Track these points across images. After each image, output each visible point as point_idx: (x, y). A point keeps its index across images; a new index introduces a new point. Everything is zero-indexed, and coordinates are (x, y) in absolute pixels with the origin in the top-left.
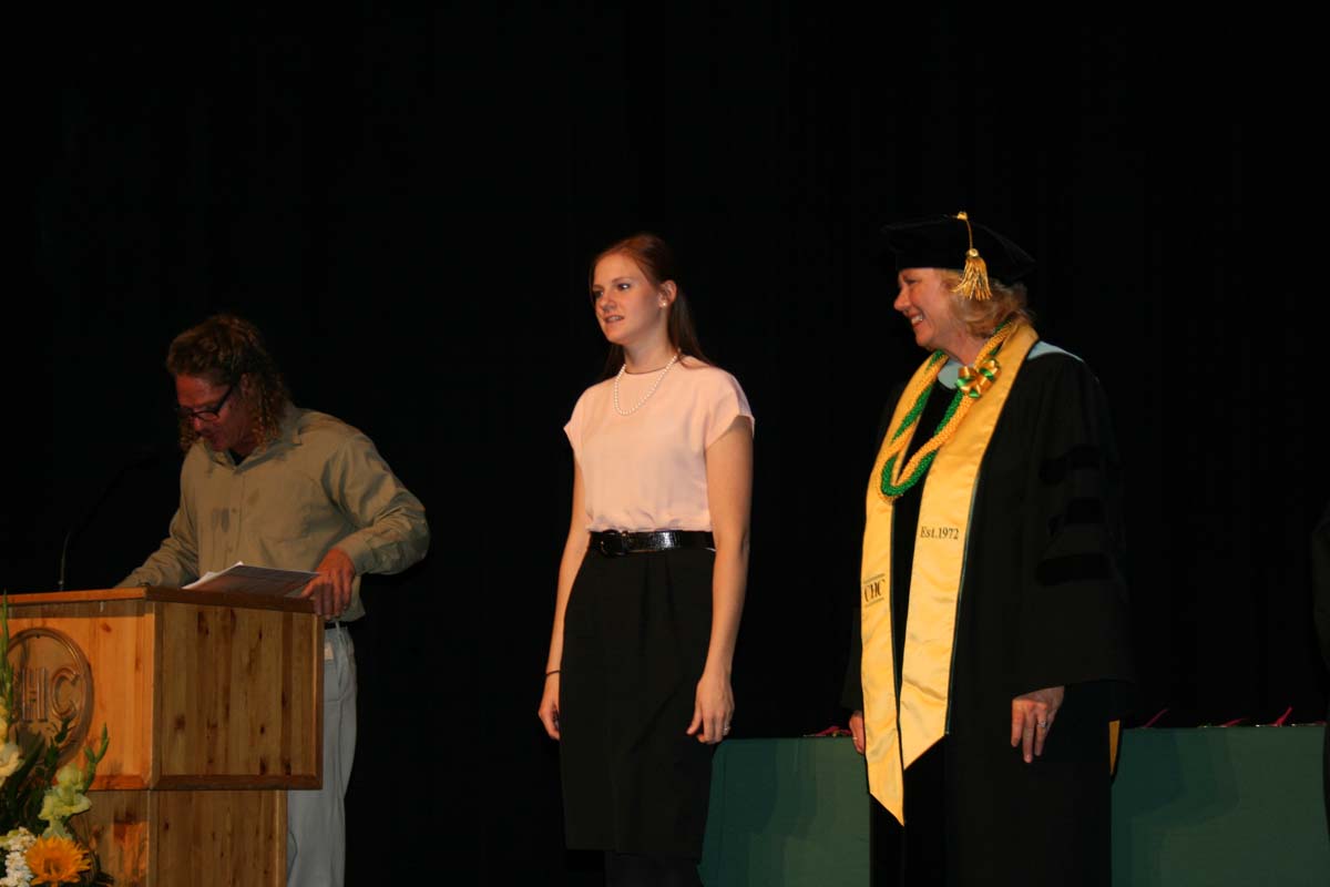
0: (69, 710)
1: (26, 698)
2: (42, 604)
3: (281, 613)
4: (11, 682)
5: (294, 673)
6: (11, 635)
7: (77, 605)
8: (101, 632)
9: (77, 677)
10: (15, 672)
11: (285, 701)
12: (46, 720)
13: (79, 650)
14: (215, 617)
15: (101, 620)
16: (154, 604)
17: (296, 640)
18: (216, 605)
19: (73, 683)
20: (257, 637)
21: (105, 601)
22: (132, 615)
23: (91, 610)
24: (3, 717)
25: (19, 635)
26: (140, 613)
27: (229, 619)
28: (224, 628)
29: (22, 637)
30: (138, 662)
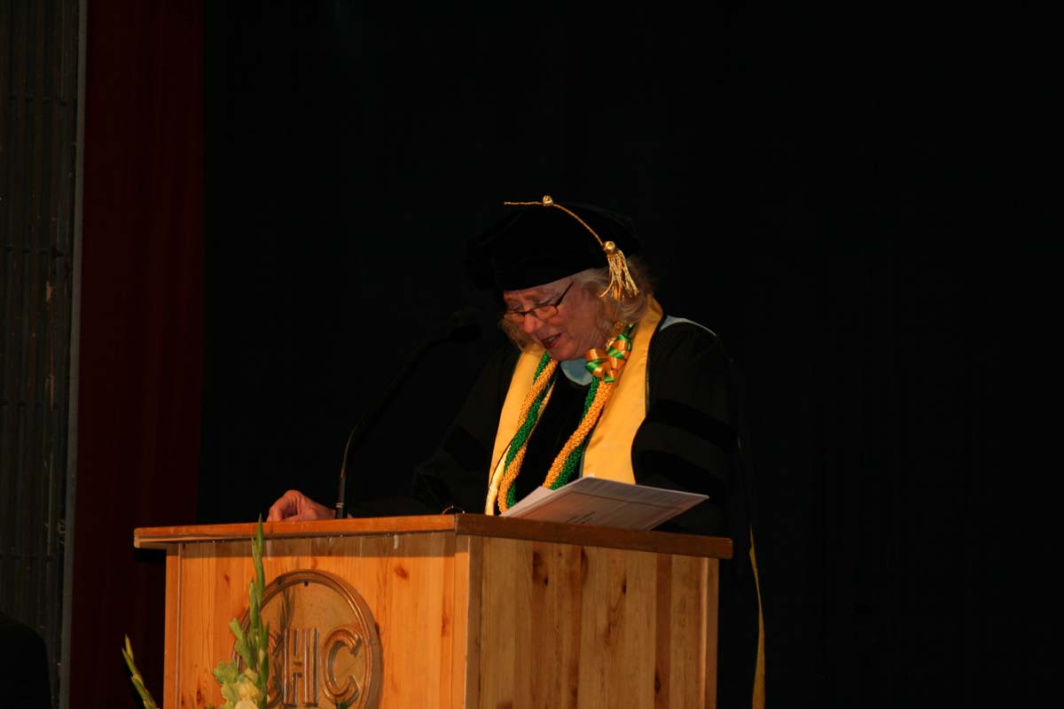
0: (347, 690)
1: (288, 670)
2: (313, 536)
3: (656, 554)
4: (266, 647)
5: (673, 642)
6: (268, 581)
7: (361, 538)
8: (395, 579)
9: (359, 642)
10: (271, 632)
11: (660, 684)
12: (316, 705)
13: (361, 602)
14: (558, 559)
15: (395, 561)
16: (469, 539)
17: (678, 591)
18: (558, 542)
19: (354, 651)
20: (620, 589)
21: (400, 533)
22: (439, 555)
23: (380, 546)
24: (253, 699)
25: (280, 580)
26: (449, 552)
27: (577, 566)
28: (571, 576)
29: (284, 583)
30: (445, 622)
